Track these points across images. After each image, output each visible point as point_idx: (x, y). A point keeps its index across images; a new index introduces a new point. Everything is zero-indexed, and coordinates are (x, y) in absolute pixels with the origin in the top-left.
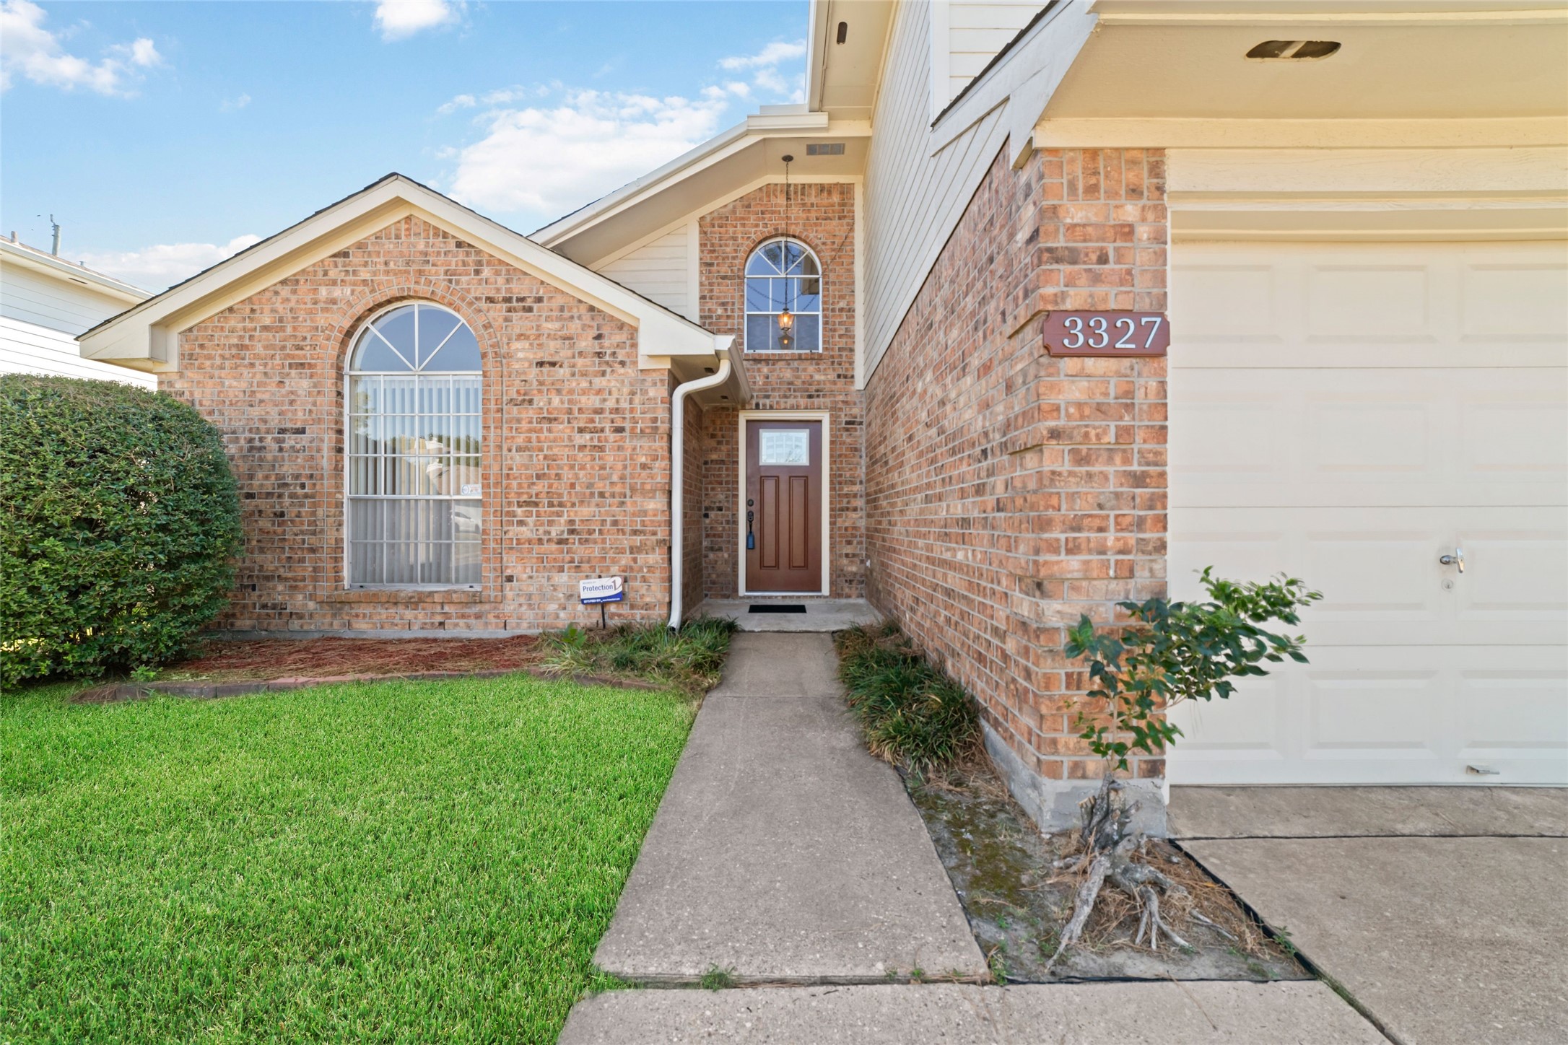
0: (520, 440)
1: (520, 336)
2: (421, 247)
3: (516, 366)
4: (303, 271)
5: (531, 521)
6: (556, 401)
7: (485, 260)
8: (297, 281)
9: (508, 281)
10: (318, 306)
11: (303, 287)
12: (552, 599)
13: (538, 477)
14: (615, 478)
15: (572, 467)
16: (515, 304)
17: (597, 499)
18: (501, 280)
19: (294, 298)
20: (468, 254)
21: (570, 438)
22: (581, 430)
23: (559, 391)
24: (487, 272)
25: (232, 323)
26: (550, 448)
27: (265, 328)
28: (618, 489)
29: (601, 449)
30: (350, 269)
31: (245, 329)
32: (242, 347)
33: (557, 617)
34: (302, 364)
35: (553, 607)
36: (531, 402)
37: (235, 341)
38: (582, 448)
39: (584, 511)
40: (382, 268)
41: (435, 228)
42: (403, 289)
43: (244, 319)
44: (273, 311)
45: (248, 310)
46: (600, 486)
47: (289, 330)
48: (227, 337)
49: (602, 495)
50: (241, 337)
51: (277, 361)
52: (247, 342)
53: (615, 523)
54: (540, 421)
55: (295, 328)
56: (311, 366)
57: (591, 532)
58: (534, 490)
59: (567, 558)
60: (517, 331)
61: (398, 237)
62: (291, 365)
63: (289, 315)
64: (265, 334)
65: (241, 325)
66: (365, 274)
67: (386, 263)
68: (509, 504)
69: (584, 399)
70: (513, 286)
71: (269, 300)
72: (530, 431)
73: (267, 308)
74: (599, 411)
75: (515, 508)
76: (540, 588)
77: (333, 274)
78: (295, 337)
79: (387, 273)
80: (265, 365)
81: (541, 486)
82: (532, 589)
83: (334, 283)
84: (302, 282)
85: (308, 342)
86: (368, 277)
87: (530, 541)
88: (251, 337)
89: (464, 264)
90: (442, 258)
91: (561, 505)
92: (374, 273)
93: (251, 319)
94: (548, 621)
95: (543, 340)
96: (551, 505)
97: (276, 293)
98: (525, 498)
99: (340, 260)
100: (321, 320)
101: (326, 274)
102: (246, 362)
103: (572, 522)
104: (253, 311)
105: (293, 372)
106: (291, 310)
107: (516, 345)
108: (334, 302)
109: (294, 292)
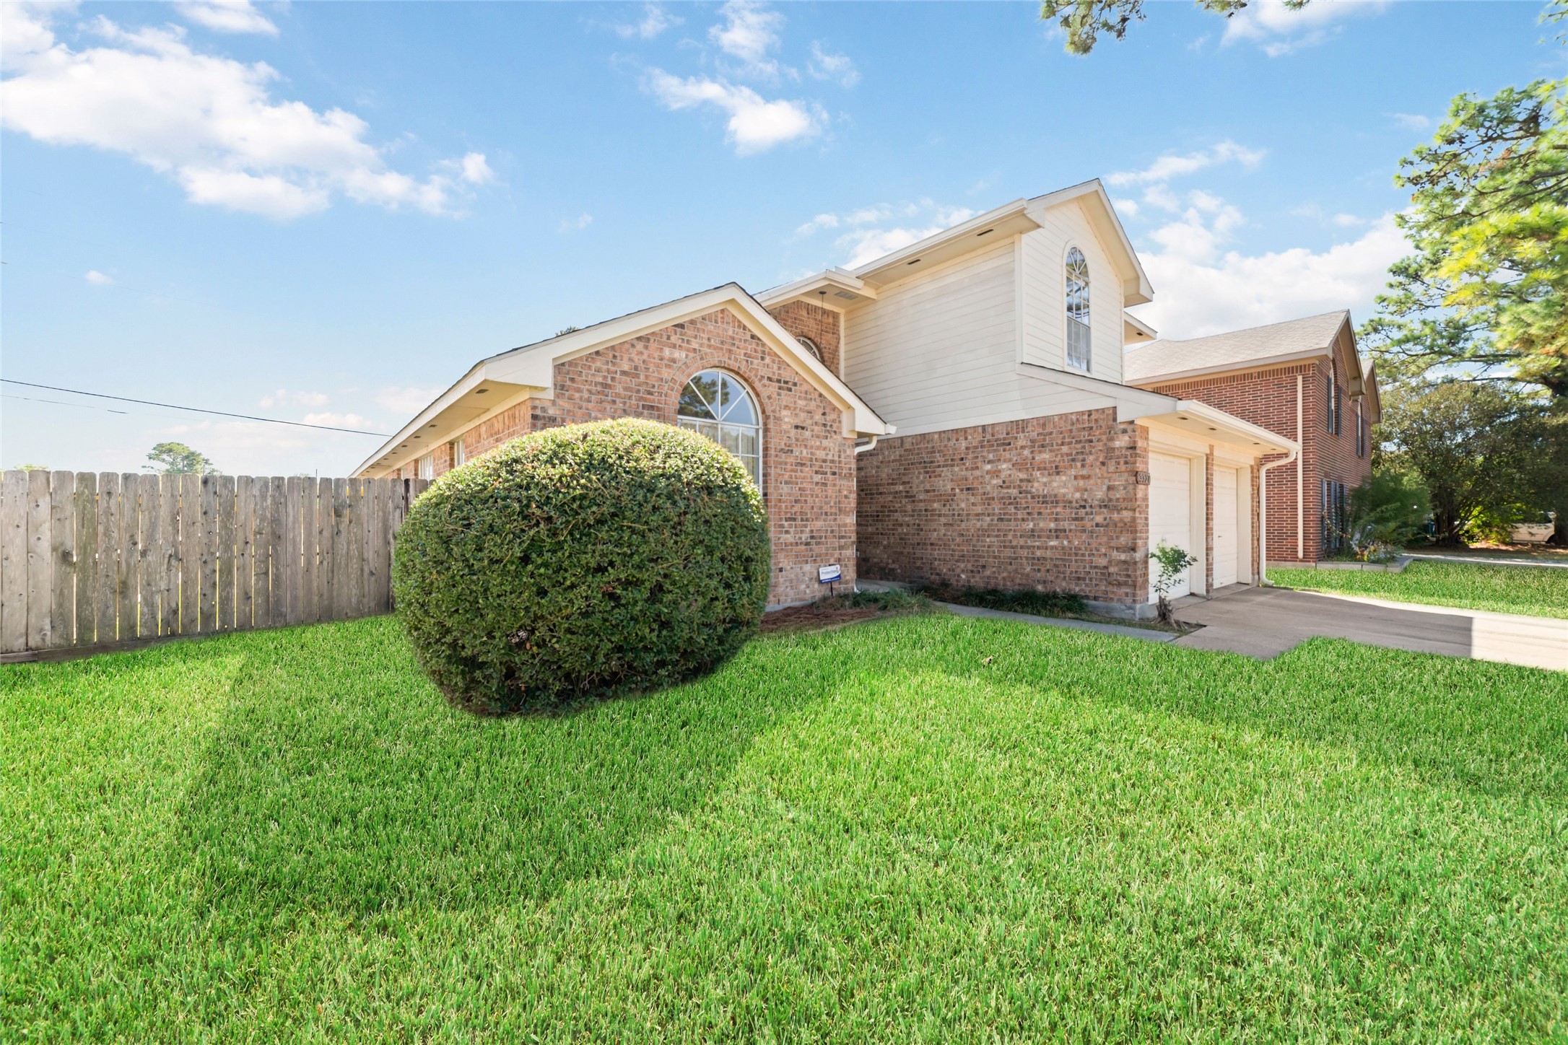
0: (786, 477)
1: (786, 407)
2: (730, 333)
3: (784, 427)
4: (653, 333)
5: (792, 530)
6: (805, 452)
7: (767, 350)
8: (648, 340)
9: (779, 368)
10: (663, 362)
11: (653, 345)
12: (803, 581)
13: (796, 501)
14: (832, 504)
15: (812, 496)
16: (782, 385)
17: (824, 516)
18: (775, 367)
19: (646, 352)
20: (758, 345)
21: (812, 478)
22: (817, 472)
23: (806, 446)
24: (768, 360)
25: (598, 364)
26: (802, 483)
27: (624, 373)
28: (833, 511)
29: (825, 485)
30: (685, 338)
31: (608, 371)
32: (605, 386)
33: (805, 593)
34: (652, 407)
35: (803, 587)
36: (792, 451)
37: (600, 380)
38: (817, 483)
39: (819, 524)
40: (706, 342)
41: (739, 321)
42: (720, 361)
43: (608, 362)
44: (631, 360)
45: (611, 356)
46: (826, 508)
47: (642, 378)
48: (593, 375)
49: (826, 514)
50: (605, 377)
51: (634, 402)
52: (609, 381)
53: (832, 531)
54: (797, 464)
55: (647, 377)
56: (658, 409)
57: (821, 538)
58: (795, 509)
59: (810, 554)
60: (784, 403)
61: (716, 322)
62: (644, 406)
63: (643, 366)
64: (624, 378)
65: (605, 367)
66: (695, 345)
67: (709, 339)
68: (781, 519)
69: (818, 452)
70: (781, 372)
71: (628, 350)
72: (792, 471)
73: (626, 357)
74: (824, 461)
75: (784, 522)
76: (796, 576)
77: (674, 339)
78: (647, 384)
79: (709, 346)
80: (625, 403)
81: (797, 508)
82: (793, 576)
83: (674, 346)
84: (652, 341)
85: (656, 390)
86: (696, 346)
87: (791, 544)
88: (613, 379)
89: (756, 351)
90: (742, 343)
91: (807, 520)
92: (701, 345)
93: (614, 364)
94: (802, 596)
95: (797, 411)
96: (802, 520)
97: (633, 346)
98: (789, 515)
99: (679, 330)
100: (666, 374)
101: (669, 338)
102: (609, 398)
103: (812, 531)
104: (615, 357)
105: (646, 412)
106: (644, 362)
107: (784, 413)
108: (674, 361)
109: (646, 347)
